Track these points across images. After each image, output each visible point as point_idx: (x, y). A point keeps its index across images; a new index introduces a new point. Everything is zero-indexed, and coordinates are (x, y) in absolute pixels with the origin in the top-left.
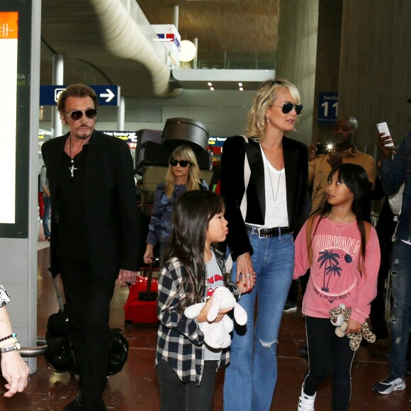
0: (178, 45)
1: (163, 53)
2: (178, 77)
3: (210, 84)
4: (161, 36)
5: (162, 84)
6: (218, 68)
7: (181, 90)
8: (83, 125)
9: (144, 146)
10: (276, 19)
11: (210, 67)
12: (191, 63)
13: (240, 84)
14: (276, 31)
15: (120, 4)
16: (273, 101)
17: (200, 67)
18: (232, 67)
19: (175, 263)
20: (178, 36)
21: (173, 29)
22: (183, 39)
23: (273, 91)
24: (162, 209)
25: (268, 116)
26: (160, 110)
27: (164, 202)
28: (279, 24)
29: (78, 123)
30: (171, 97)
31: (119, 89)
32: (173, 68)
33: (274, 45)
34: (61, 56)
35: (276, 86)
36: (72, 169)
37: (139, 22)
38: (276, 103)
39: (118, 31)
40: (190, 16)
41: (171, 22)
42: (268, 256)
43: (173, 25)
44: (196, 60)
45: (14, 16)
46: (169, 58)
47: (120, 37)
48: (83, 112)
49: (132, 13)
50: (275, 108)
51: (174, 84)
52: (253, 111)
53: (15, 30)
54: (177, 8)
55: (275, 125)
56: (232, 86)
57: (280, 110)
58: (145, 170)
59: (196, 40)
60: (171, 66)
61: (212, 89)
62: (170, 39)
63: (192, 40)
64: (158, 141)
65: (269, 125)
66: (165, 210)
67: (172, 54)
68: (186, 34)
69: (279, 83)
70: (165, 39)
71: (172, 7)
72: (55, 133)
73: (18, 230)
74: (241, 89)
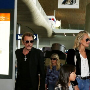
0: (55, 22)
1: (51, 24)
2: (55, 32)
3: (65, 34)
4: (50, 19)
5: (50, 34)
6: (67, 29)
7: (56, 35)
8: (29, 45)
9: (45, 52)
10: (85, 14)
11: (65, 29)
12: (59, 27)
13: (74, 34)
14: (85, 18)
15: (38, 9)
16: (83, 38)
17: (62, 29)
18: (71, 29)
19: (60, 86)
20: (55, 19)
21: (54, 17)
22: (56, 20)
23: (83, 35)
24: (49, 73)
25: (81, 42)
26: (49, 41)
27: (50, 71)
28: (86, 16)
29: (28, 44)
30: (53, 38)
31: (38, 35)
32: (54, 29)
33: (84, 22)
34: (20, 25)
35: (84, 33)
36: (26, 59)
37: (43, 15)
38: (84, 38)
39: (37, 18)
40: (59, 13)
41: (53, 15)
42: (83, 85)
43: (54, 16)
44: (60, 26)
45: (9, 15)
46: (52, 26)
47: (38, 19)
48: (30, 41)
49: (41, 12)
50: (83, 40)
51: (54, 34)
52: (76, 40)
53: (9, 18)
54: (55, 11)
55: (83, 45)
56: (71, 34)
57: (85, 41)
58: (45, 59)
59: (61, 20)
60: (53, 28)
61: (65, 35)
62: (53, 20)
63: (59, 20)
64: (50, 50)
65: (81, 45)
66: (50, 74)
67: (53, 25)
68: (58, 19)
69: (85, 32)
70: (51, 20)
71: (53, 10)
72: (18, 48)
73: (9, 77)
74: (74, 36)
